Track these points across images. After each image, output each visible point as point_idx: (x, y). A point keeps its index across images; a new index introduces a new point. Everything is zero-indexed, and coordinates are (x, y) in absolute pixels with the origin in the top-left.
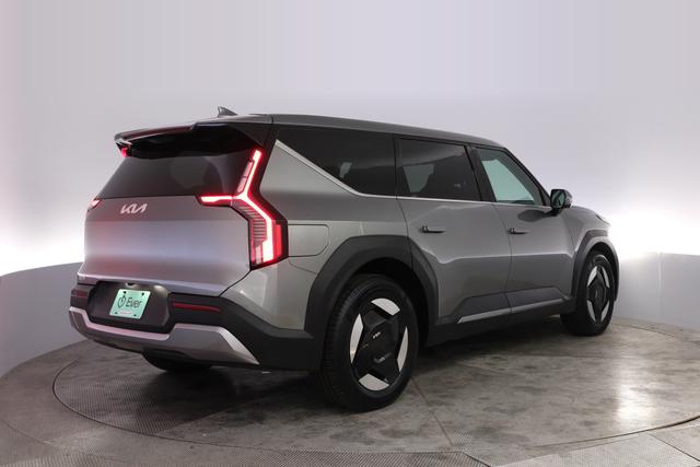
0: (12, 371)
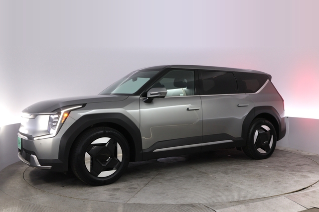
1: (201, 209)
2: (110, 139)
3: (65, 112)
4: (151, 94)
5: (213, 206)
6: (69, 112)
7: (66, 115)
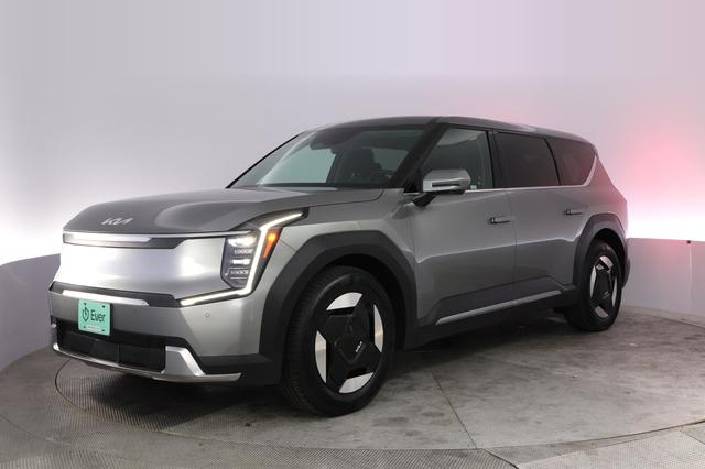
0: (12, 365)
1: (481, 461)
2: (360, 295)
3: (270, 231)
4: (434, 186)
5: (511, 455)
6: (279, 230)
7: (272, 238)
